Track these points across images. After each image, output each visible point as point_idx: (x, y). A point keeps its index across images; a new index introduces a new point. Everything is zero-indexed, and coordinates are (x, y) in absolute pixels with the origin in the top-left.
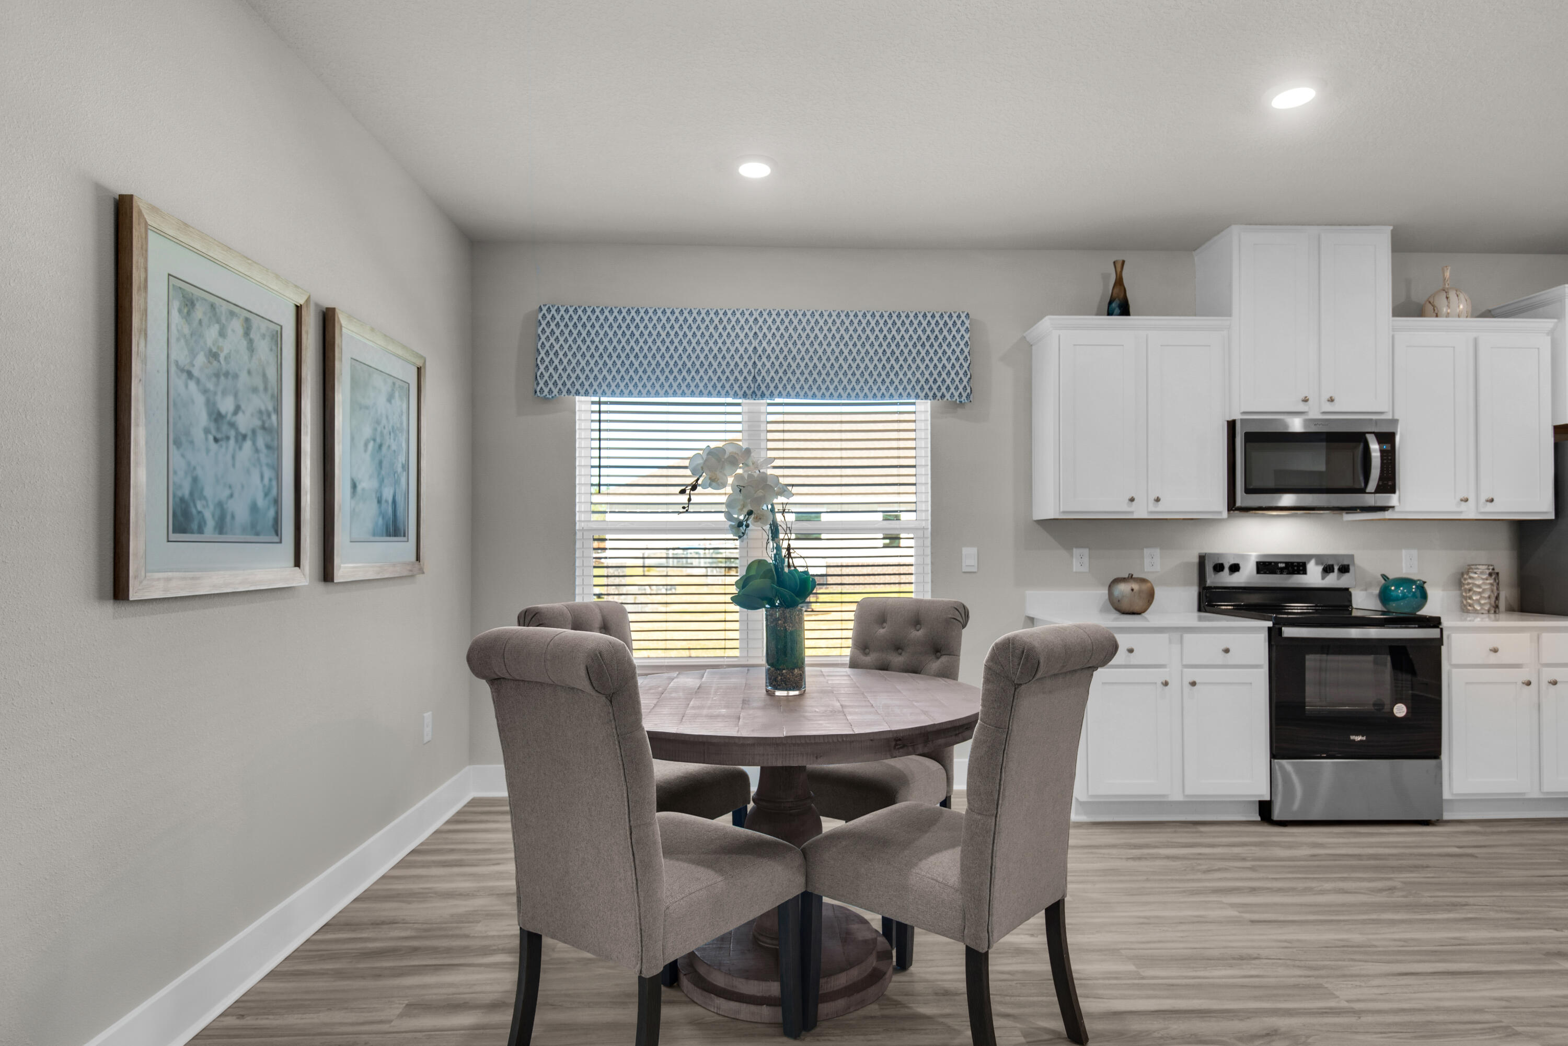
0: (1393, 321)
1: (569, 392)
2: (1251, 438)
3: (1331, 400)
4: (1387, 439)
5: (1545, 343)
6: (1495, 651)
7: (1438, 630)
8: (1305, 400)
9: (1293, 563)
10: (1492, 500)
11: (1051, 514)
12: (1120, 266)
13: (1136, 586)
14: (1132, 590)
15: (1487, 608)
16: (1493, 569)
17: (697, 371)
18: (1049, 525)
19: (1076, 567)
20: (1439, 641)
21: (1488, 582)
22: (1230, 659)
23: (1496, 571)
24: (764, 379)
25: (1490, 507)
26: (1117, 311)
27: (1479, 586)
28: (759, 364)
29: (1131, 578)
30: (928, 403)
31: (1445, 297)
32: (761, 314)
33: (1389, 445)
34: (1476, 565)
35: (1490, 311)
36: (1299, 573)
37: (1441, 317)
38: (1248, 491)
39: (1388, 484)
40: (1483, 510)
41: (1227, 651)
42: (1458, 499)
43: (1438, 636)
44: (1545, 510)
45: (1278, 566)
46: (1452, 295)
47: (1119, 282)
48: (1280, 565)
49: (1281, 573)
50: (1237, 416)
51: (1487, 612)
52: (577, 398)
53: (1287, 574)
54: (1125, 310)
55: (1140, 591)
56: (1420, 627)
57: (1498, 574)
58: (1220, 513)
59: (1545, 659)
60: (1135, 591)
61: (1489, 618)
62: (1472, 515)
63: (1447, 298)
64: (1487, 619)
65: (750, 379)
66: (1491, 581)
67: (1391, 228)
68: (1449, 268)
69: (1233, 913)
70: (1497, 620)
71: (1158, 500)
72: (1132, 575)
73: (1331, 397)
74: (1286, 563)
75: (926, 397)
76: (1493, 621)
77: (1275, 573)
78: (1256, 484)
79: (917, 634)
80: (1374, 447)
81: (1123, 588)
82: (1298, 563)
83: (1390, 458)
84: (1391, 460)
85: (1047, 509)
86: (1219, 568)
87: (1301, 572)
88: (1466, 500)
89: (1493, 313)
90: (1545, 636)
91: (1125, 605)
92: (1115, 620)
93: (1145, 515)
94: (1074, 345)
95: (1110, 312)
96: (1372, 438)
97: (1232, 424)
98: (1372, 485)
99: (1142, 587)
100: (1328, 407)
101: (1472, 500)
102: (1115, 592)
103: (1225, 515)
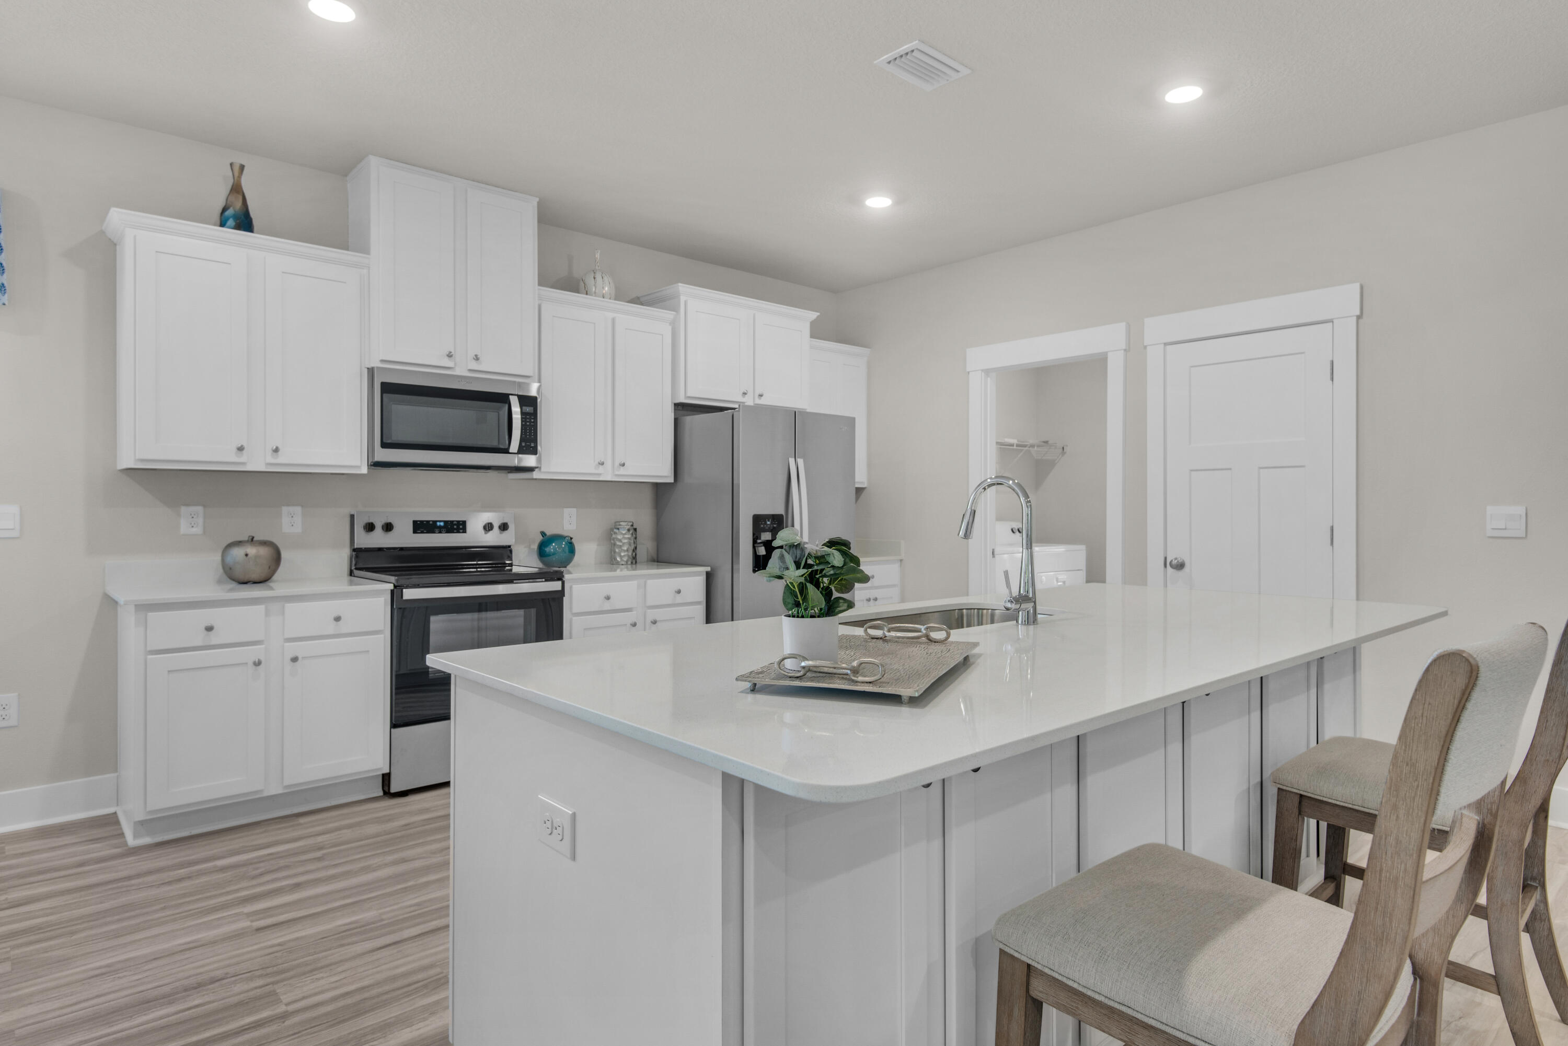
0: (539, 289)
2: (388, 389)
3: (477, 358)
4: (529, 402)
5: (667, 331)
6: (608, 598)
7: (560, 583)
8: (450, 355)
9: (453, 521)
10: (623, 465)
11: (138, 464)
12: (238, 170)
13: (252, 550)
14: (247, 555)
15: (625, 559)
16: (632, 525)
19: (185, 527)
20: (561, 593)
21: (626, 536)
22: (344, 627)
23: (635, 527)
25: (622, 471)
26: (231, 222)
27: (620, 541)
29: (250, 541)
31: (593, 277)
33: (532, 408)
34: (619, 522)
35: (638, 298)
36: (458, 532)
37: (590, 295)
38: (384, 445)
39: (529, 444)
40: (617, 473)
41: (338, 619)
42: (597, 462)
43: (560, 588)
44: (665, 474)
45: (436, 524)
46: (598, 276)
47: (236, 189)
48: (438, 524)
49: (440, 532)
50: (375, 364)
51: (625, 563)
53: (446, 533)
54: (245, 223)
55: (257, 557)
56: (546, 581)
57: (635, 530)
58: (359, 467)
59: (649, 603)
60: (249, 556)
61: (627, 568)
62: (609, 478)
63: (594, 278)
64: (626, 570)
66: (630, 536)
67: (537, 199)
68: (599, 251)
69: (244, 924)
70: (635, 569)
71: (276, 450)
72: (253, 538)
73: (476, 356)
74: (445, 522)
76: (631, 570)
77: (433, 532)
78: (396, 437)
80: (516, 409)
82: (458, 522)
83: (532, 420)
84: (533, 422)
86: (370, 527)
87: (461, 531)
88: (602, 464)
89: (642, 299)
90: (650, 582)
92: (231, 590)
93: (262, 468)
94: (157, 252)
95: (223, 223)
96: (514, 401)
97: (371, 371)
98: (514, 446)
99: (264, 551)
100: (474, 365)
101: (609, 463)
102: (229, 559)
103: (364, 470)
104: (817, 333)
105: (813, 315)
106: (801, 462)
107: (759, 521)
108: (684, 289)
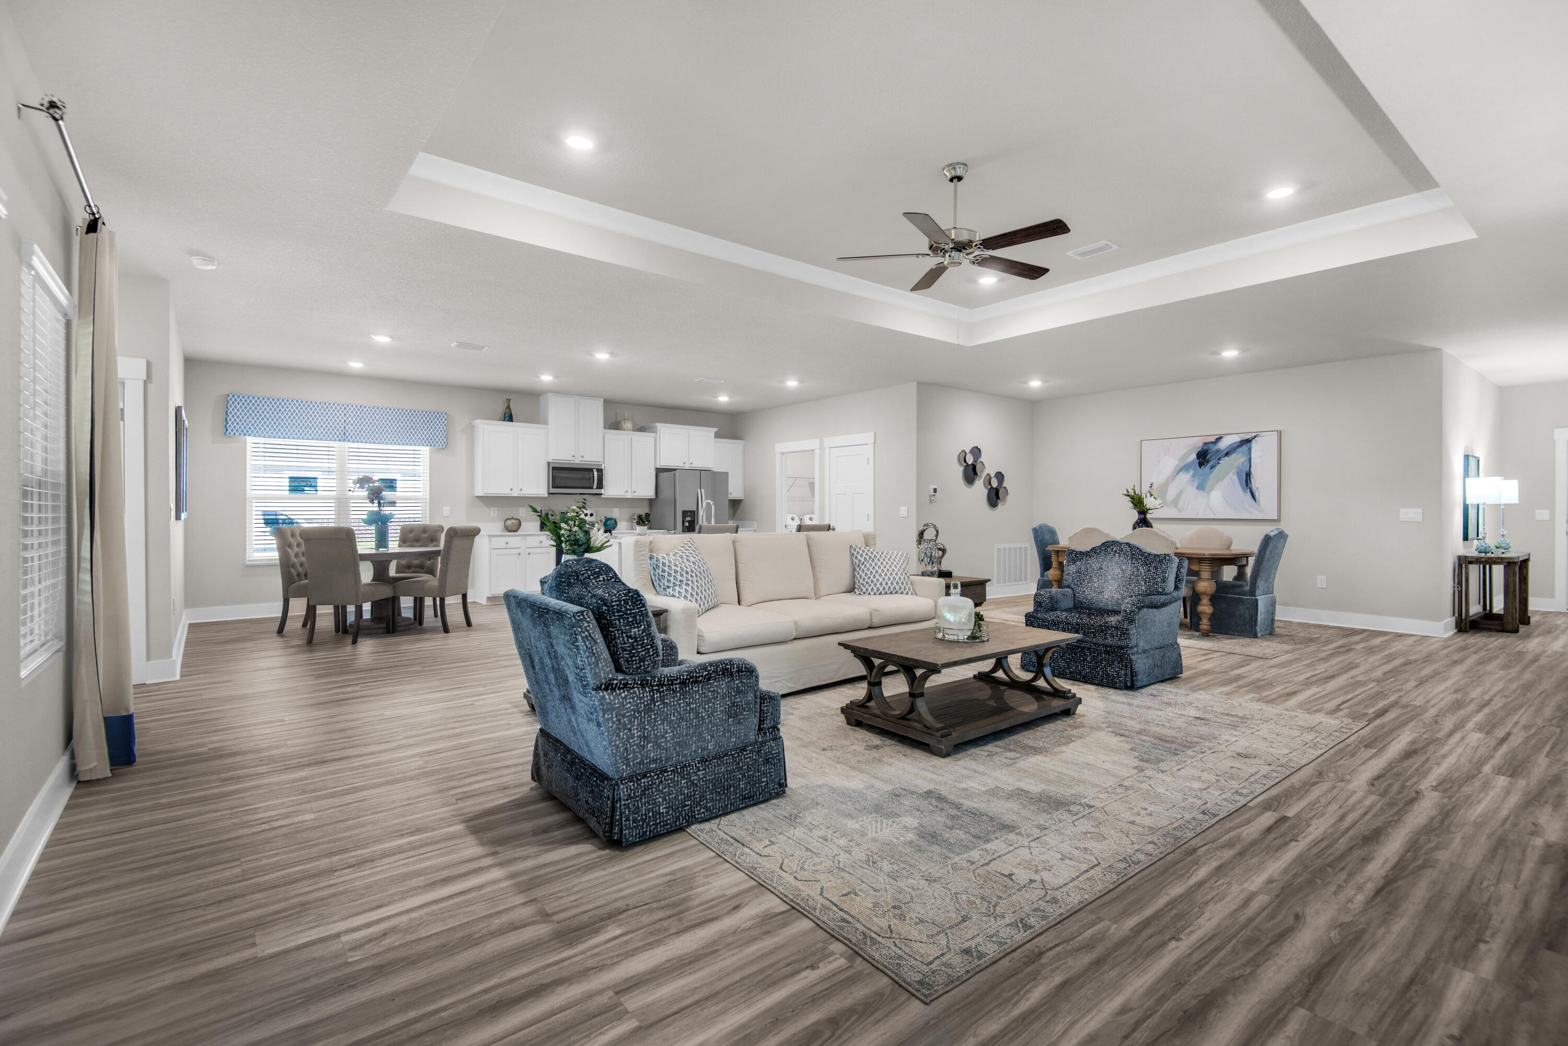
0: (604, 430)
1: (245, 434)
2: (554, 468)
3: (583, 457)
4: (600, 471)
5: (652, 441)
8: (574, 456)
10: (635, 492)
11: (480, 494)
12: (509, 401)
13: (514, 521)
14: (513, 523)
17: (315, 429)
18: (478, 497)
24: (349, 434)
25: (635, 494)
26: (508, 419)
28: (347, 428)
29: (513, 518)
30: (428, 448)
32: (348, 406)
33: (601, 473)
34: (634, 512)
37: (623, 430)
38: (553, 487)
39: (600, 486)
40: (633, 495)
41: (540, 542)
42: (625, 491)
44: (653, 494)
46: (626, 421)
47: (508, 407)
50: (550, 460)
52: (248, 438)
54: (510, 419)
55: (515, 523)
58: (544, 495)
62: (630, 497)
63: (625, 424)
65: (342, 433)
67: (604, 398)
68: (626, 414)
71: (521, 490)
75: (427, 445)
78: (557, 484)
79: (426, 535)
80: (595, 473)
81: (509, 522)
83: (601, 477)
85: (479, 492)
88: (627, 492)
89: (645, 427)
91: (510, 529)
92: (508, 533)
93: (516, 495)
94: (490, 431)
95: (505, 419)
96: (595, 470)
97: (549, 463)
98: (595, 486)
99: (517, 522)
100: (582, 459)
101: (629, 492)
102: (507, 524)
103: (546, 495)
104: (717, 436)
105: (716, 429)
106: (703, 490)
107: (685, 513)
108: (658, 424)
